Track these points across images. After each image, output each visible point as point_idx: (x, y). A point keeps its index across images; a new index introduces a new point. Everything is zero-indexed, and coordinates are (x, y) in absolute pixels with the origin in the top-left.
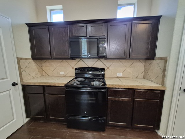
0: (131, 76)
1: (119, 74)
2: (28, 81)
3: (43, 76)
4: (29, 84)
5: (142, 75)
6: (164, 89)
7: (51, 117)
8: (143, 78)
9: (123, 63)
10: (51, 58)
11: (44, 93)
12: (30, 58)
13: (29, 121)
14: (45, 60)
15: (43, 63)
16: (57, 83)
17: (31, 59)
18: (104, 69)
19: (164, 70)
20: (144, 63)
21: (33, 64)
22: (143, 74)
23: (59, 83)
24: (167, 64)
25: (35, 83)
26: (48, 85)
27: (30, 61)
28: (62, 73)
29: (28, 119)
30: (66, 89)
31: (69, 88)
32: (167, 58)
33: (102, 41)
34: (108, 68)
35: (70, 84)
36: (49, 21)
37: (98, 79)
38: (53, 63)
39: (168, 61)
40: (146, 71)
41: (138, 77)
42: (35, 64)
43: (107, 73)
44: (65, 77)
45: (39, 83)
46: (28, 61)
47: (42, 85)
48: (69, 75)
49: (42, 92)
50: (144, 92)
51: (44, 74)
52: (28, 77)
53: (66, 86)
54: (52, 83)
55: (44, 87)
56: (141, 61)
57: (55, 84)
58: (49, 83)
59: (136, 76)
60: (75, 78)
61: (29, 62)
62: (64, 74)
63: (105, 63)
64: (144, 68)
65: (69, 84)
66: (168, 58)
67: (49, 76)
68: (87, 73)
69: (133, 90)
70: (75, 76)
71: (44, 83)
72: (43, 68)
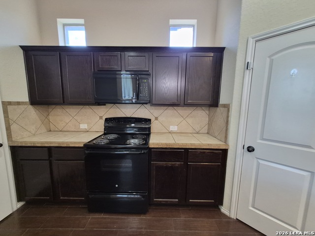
0: (190, 130)
1: (174, 128)
2: (21, 140)
3: (50, 131)
4: (24, 145)
5: (205, 130)
6: (226, 148)
7: (61, 198)
8: (208, 133)
9: (178, 111)
10: (64, 102)
11: (50, 159)
12: (26, 102)
13: (22, 206)
14: (54, 106)
15: (50, 110)
16: (71, 143)
17: (29, 103)
18: (150, 120)
19: (227, 123)
20: (207, 112)
21: (32, 112)
22: (206, 127)
23: (75, 143)
24: (230, 113)
25: (34, 143)
26: (57, 145)
27: (26, 106)
28: (83, 126)
29: (21, 204)
30: (87, 152)
31: (90, 150)
32: (229, 105)
33: (144, 79)
34: (156, 119)
35: (94, 143)
36: (61, 44)
37: (140, 136)
38: (67, 110)
39: (230, 110)
40: (210, 124)
41: (200, 132)
42: (35, 111)
43: (155, 126)
44: (88, 133)
45: (42, 143)
46: (22, 107)
47: (46, 145)
48: (95, 128)
49: (47, 158)
50: (201, 152)
51: (52, 127)
52: (22, 134)
53: (87, 146)
54: (63, 143)
55: (50, 150)
56: (203, 108)
57: (69, 145)
58: (59, 143)
59: (197, 130)
60: (105, 134)
61: (24, 109)
62: (86, 128)
63: (152, 111)
64: (207, 119)
65: (91, 143)
66: (231, 105)
67: (61, 131)
68: (128, 126)
69: (186, 150)
70: (105, 130)
71: (51, 143)
72: (50, 117)
